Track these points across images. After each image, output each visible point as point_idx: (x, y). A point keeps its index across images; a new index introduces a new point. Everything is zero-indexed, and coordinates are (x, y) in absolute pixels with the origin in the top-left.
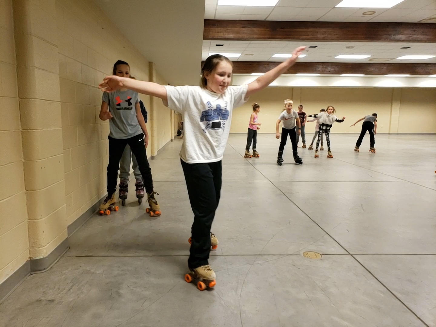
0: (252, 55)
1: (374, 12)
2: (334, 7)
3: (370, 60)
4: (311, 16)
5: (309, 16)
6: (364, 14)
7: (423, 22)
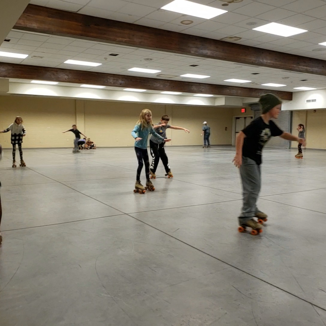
0: (42, 57)
1: (192, 22)
2: (159, 9)
3: (157, 76)
4: (131, 15)
5: (129, 15)
6: (182, 22)
7: (224, 40)
